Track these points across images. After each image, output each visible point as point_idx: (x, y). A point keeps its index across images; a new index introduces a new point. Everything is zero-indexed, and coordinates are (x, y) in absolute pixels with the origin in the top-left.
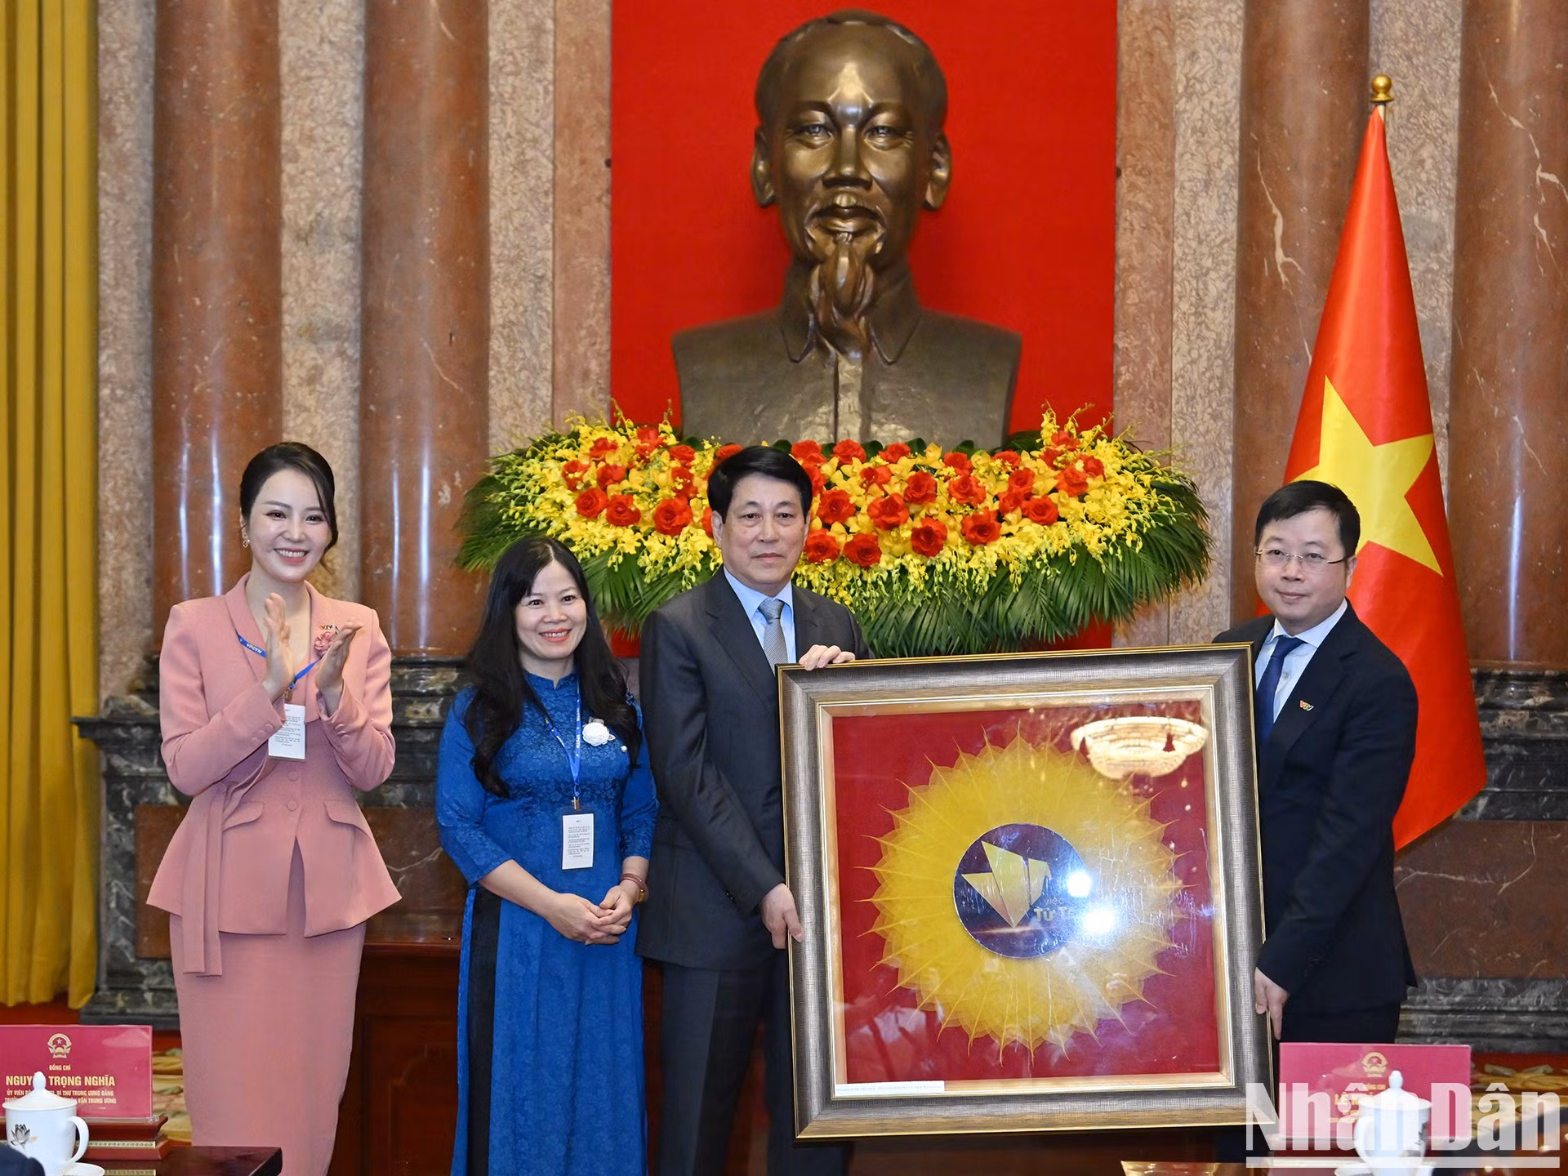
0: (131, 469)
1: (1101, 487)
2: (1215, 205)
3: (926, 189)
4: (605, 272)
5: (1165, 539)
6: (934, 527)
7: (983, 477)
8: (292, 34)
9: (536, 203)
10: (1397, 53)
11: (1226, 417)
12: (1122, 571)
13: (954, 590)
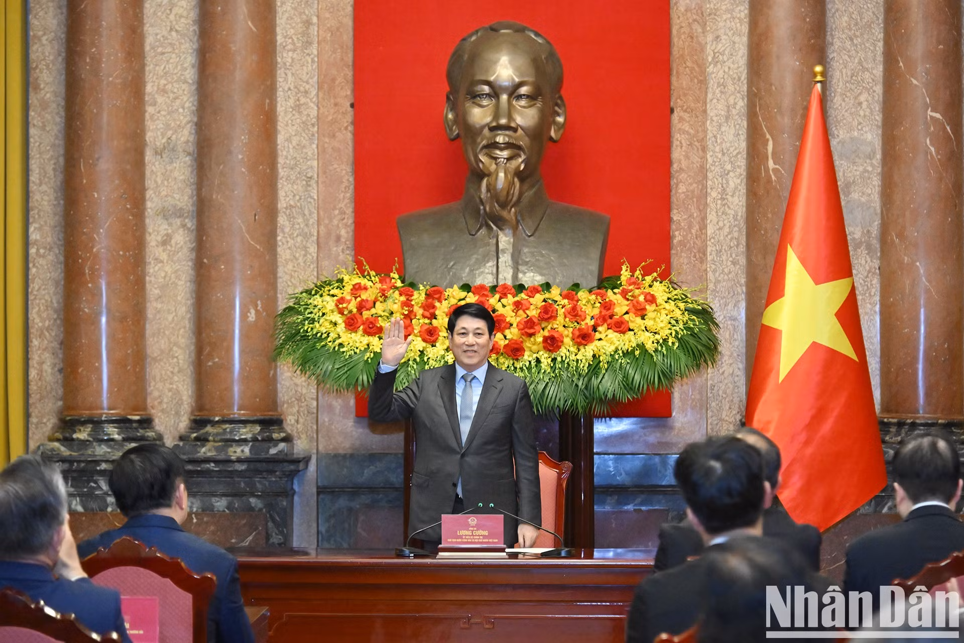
0: (49, 300)
1: (655, 310)
2: (732, 131)
3: (551, 130)
4: (350, 174)
5: (692, 341)
6: (556, 335)
7: (585, 305)
8: (152, 26)
9: (306, 131)
10: (844, 36)
11: (741, 263)
12: (666, 360)
13: (568, 372)
